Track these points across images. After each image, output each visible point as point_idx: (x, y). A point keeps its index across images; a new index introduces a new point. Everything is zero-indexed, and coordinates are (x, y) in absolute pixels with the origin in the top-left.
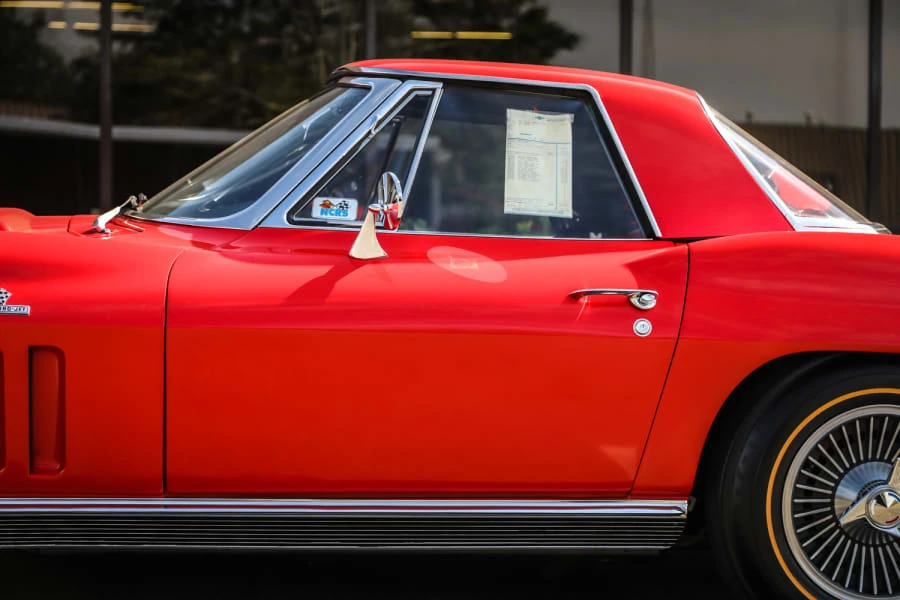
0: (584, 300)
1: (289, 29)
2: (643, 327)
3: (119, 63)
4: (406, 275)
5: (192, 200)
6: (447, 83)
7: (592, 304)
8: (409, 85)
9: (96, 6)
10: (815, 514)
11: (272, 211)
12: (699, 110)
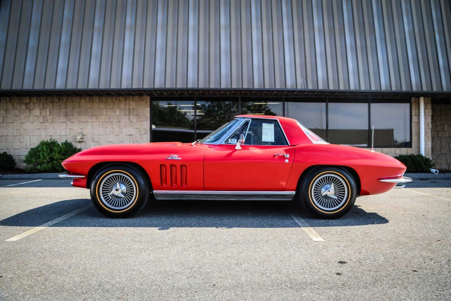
0: (277, 156)
1: (226, 114)
2: (287, 161)
3: (198, 121)
4: (246, 153)
5: (208, 140)
6: (252, 119)
7: (278, 157)
8: (246, 119)
9: (194, 111)
10: (318, 193)
11: (222, 141)
12: (296, 123)
